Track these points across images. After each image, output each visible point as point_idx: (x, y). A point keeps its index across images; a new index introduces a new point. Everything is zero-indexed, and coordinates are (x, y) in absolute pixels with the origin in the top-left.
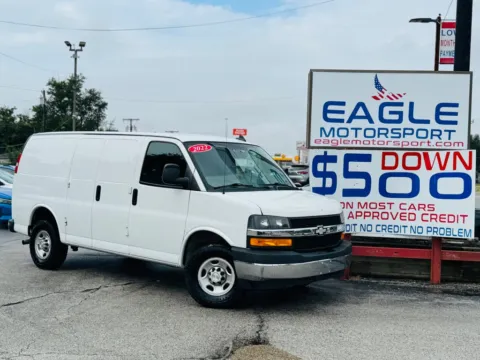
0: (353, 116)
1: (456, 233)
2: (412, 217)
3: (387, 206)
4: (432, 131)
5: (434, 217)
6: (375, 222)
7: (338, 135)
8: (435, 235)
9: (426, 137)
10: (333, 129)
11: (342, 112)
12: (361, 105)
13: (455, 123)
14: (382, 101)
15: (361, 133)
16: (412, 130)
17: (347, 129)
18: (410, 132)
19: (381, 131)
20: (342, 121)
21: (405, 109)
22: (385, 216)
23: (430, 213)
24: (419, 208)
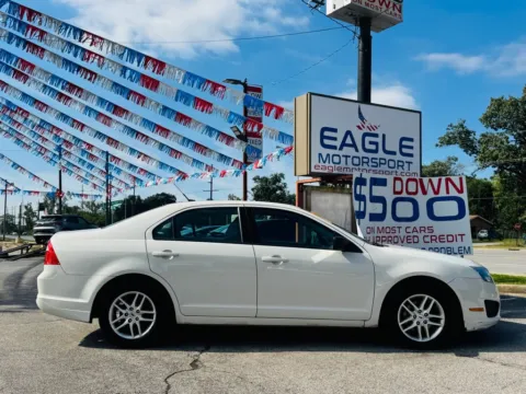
0: (344, 144)
1: (456, 251)
3: (397, 230)
4: (398, 161)
5: (434, 238)
7: (333, 162)
9: (395, 167)
10: (328, 155)
11: (335, 139)
12: (349, 133)
13: (412, 155)
16: (385, 160)
17: (339, 156)
19: (364, 160)
20: (335, 148)
21: (379, 140)
22: (396, 240)
23: (430, 234)
24: (420, 231)
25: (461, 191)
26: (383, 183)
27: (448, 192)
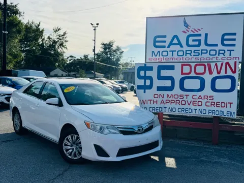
0: (171, 44)
1: (225, 114)
2: (200, 103)
3: (185, 97)
4: (219, 50)
5: (213, 104)
6: (177, 106)
7: (162, 55)
8: (213, 115)
9: (215, 55)
10: (159, 52)
11: (165, 42)
12: (176, 37)
13: (234, 45)
14: (188, 33)
15: (175, 53)
16: (207, 50)
17: (167, 52)
18: (205, 52)
19: (188, 52)
20: (164, 47)
21: (202, 38)
22: (183, 103)
23: (211, 101)
24: (204, 98)
25: (234, 72)
26: (172, 68)
27: (226, 73)
